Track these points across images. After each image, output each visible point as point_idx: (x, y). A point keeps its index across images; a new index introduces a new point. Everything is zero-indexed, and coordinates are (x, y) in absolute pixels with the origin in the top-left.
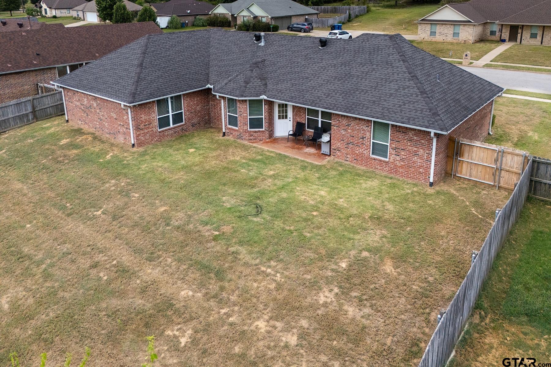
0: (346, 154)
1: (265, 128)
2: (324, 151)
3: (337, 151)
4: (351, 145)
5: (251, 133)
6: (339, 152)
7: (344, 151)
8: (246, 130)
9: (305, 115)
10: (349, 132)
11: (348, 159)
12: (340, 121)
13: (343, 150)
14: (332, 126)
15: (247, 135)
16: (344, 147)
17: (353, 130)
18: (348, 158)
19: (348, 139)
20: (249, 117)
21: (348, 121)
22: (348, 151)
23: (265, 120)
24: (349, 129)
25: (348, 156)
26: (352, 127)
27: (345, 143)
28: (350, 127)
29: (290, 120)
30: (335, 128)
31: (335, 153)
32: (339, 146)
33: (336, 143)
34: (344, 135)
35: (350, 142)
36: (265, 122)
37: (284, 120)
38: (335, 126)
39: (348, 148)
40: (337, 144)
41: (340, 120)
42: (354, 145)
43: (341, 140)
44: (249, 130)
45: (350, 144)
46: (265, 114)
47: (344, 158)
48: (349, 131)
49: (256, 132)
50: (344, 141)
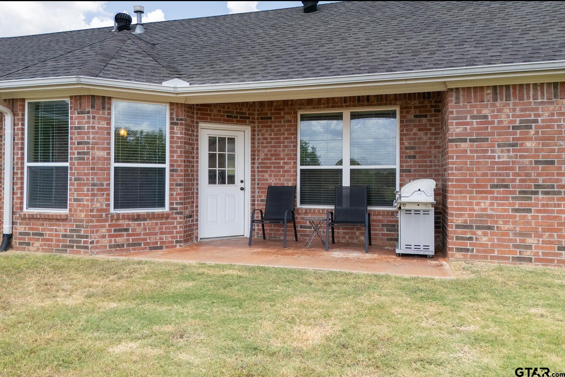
0: (521, 234)
1: (171, 204)
2: (408, 247)
3: (479, 232)
4: (540, 196)
5: (121, 222)
6: (485, 234)
7: (511, 226)
8: (102, 210)
9: (295, 163)
10: (527, 150)
11: (527, 253)
12: (486, 117)
13: (505, 223)
14: (452, 141)
15: (103, 231)
16: (507, 210)
17: (546, 139)
18: (529, 247)
19: (527, 175)
20: (113, 165)
21: (521, 110)
22: (529, 223)
23: (171, 175)
24: (530, 139)
25: (530, 241)
26: (542, 127)
27: (514, 192)
28: (532, 132)
29: (242, 189)
30: (463, 145)
31: (470, 239)
32: (485, 210)
33: (471, 204)
34: (506, 167)
35: (537, 186)
36: (171, 185)
37: (227, 188)
38: (465, 140)
39: (529, 211)
40: (478, 204)
41: (485, 112)
42: (554, 193)
43: (493, 186)
44: (112, 210)
45: (536, 193)
46: (171, 156)
47: (510, 252)
48: (528, 144)
49: (138, 218)
50: (507, 186)
